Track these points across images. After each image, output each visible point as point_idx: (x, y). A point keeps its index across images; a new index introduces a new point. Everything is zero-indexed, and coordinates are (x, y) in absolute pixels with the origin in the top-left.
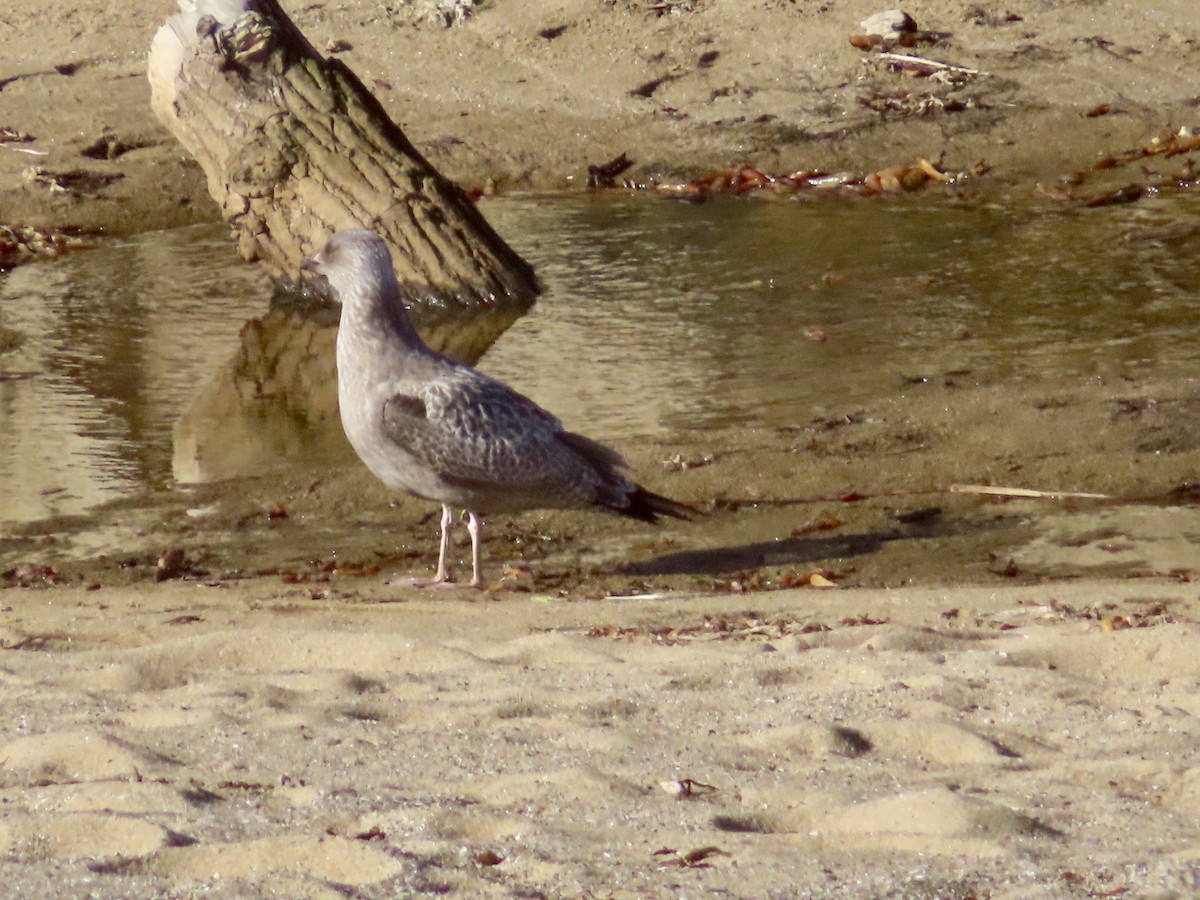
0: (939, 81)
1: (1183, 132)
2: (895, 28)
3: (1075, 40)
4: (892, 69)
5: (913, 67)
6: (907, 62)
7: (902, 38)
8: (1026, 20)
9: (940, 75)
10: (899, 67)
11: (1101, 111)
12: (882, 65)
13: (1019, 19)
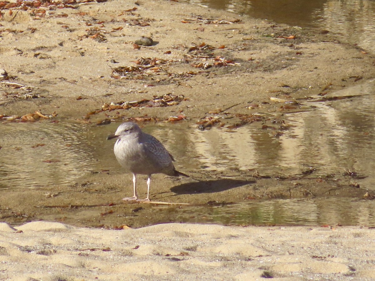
0: (23, 90)
1: (112, 104)
2: (2, 74)
3: (56, 78)
4: (7, 86)
5: (13, 86)
6: (11, 84)
7: (5, 77)
8: (36, 72)
9: (23, 88)
10: (9, 86)
11: (80, 98)
12: (4, 85)
13: (34, 72)
